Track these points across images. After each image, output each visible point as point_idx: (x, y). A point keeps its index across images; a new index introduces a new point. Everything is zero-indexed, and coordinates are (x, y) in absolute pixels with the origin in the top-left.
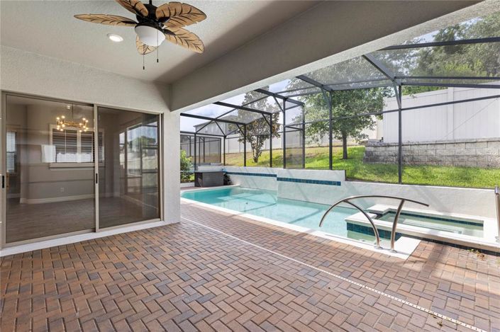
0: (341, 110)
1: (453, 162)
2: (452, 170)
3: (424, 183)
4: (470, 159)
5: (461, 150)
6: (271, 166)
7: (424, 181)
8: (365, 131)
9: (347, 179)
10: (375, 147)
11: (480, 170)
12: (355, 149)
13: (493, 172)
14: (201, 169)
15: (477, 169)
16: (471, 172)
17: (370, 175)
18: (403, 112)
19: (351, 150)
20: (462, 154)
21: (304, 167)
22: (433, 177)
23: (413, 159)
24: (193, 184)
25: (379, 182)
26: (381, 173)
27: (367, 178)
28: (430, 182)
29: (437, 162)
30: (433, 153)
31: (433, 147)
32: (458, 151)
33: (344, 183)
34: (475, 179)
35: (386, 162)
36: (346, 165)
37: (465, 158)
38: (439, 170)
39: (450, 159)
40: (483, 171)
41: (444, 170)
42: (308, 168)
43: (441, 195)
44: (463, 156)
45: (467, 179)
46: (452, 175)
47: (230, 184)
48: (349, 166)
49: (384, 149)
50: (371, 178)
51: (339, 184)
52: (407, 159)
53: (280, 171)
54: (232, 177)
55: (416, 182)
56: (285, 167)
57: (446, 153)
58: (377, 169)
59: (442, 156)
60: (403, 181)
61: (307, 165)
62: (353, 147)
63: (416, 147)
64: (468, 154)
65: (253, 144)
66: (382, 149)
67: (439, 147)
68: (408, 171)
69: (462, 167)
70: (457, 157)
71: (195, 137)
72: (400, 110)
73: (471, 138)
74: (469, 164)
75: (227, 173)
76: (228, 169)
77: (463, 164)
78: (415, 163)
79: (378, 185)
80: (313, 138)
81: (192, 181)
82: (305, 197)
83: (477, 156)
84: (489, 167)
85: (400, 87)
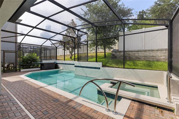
0: (102, 36)
1: (144, 59)
2: (144, 62)
3: (133, 68)
4: (151, 58)
5: (147, 54)
6: (75, 61)
7: (133, 67)
8: (113, 46)
9: (103, 66)
10: (116, 52)
11: (155, 62)
12: (110, 53)
13: (160, 63)
14: (44, 62)
15: (153, 61)
16: (151, 63)
17: (113, 64)
18: (125, 36)
19: (108, 54)
20: (148, 55)
21: (87, 61)
22: (137, 65)
23: (130, 58)
24: (40, 69)
25: (116, 68)
26: (117, 63)
27: (111, 66)
28: (136, 68)
29: (139, 59)
30: (137, 55)
31: (137, 53)
32: (146, 54)
33: (101, 68)
34: (153, 66)
35: (120, 59)
36: (104, 60)
37: (149, 57)
38: (139, 62)
39: (143, 57)
40: (156, 62)
41: (141, 62)
42: (89, 61)
43: (140, 73)
44: (148, 56)
45: (150, 66)
46: (144, 64)
47: (58, 68)
48: (105, 60)
49: (119, 53)
50: (113, 66)
51: (99, 68)
52: (127, 57)
53: (77, 63)
54: (59, 65)
55: (130, 68)
56: (78, 61)
57: (142, 55)
58: (116, 62)
59: (140, 56)
60: (125, 67)
61: (89, 60)
62: (109, 53)
63: (131, 53)
64: (150, 55)
65: (70, 51)
66: (118, 53)
67: (139, 52)
68: (128, 62)
69: (148, 61)
70: (146, 56)
71: (41, 47)
72: (124, 35)
73: (151, 49)
74: (150, 59)
75: (57, 63)
76: (58, 62)
77: (148, 59)
78: (131, 59)
79: (115, 69)
80: (93, 49)
81: (39, 67)
82: (86, 74)
83: (153, 56)
84: (158, 61)
85: (124, 25)
